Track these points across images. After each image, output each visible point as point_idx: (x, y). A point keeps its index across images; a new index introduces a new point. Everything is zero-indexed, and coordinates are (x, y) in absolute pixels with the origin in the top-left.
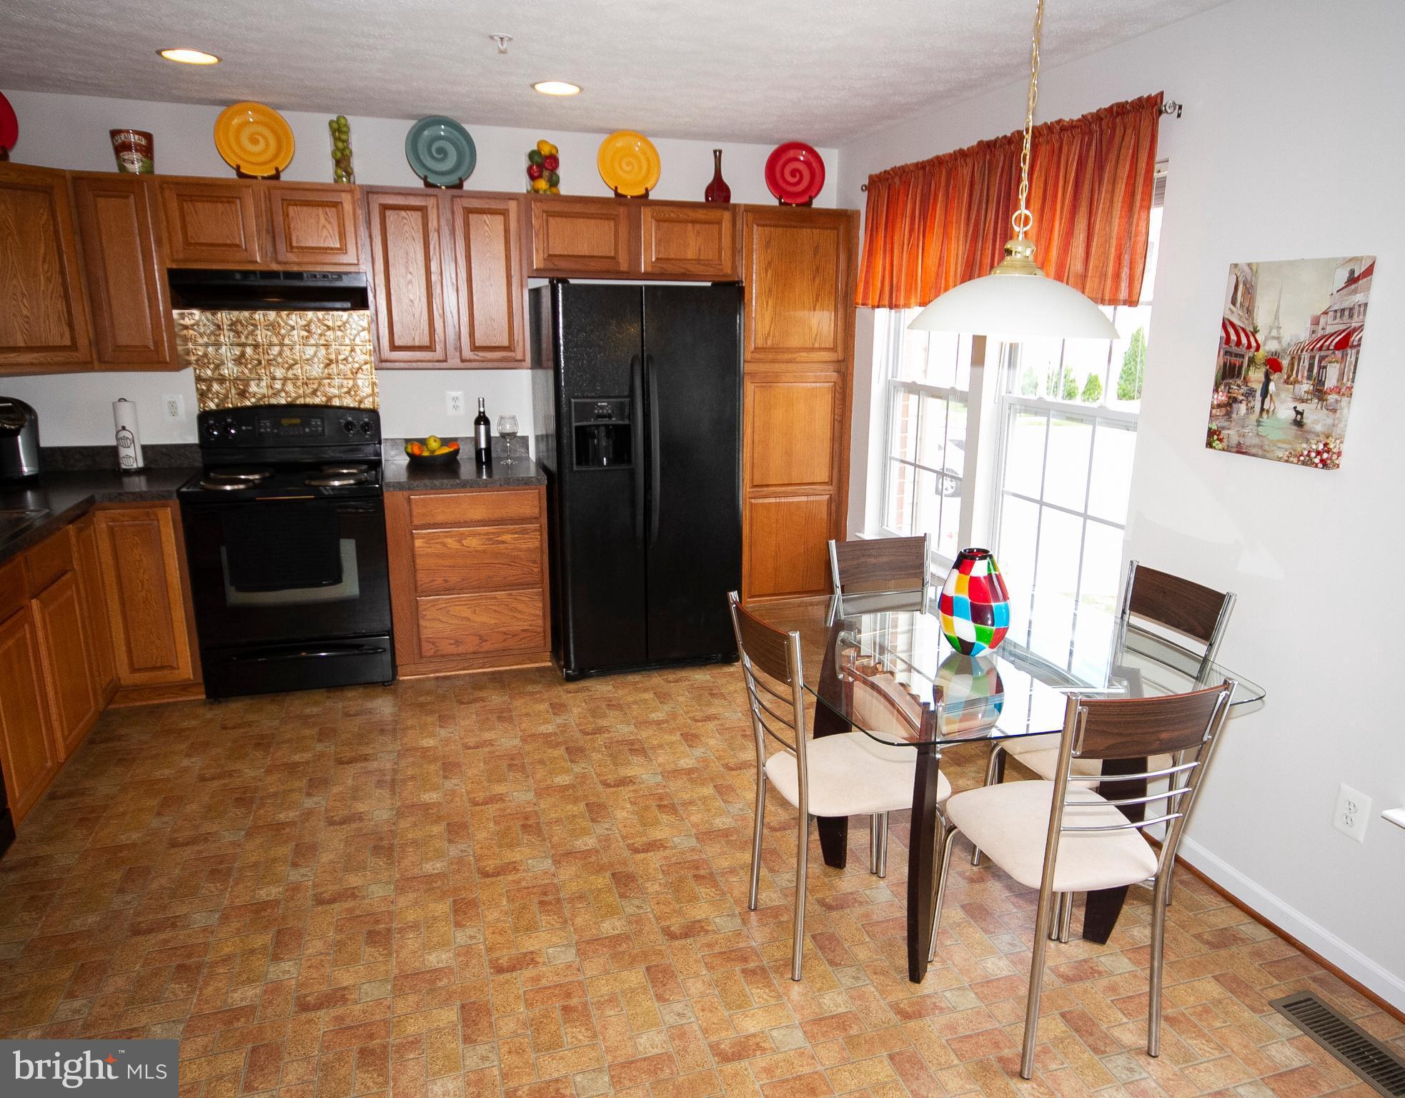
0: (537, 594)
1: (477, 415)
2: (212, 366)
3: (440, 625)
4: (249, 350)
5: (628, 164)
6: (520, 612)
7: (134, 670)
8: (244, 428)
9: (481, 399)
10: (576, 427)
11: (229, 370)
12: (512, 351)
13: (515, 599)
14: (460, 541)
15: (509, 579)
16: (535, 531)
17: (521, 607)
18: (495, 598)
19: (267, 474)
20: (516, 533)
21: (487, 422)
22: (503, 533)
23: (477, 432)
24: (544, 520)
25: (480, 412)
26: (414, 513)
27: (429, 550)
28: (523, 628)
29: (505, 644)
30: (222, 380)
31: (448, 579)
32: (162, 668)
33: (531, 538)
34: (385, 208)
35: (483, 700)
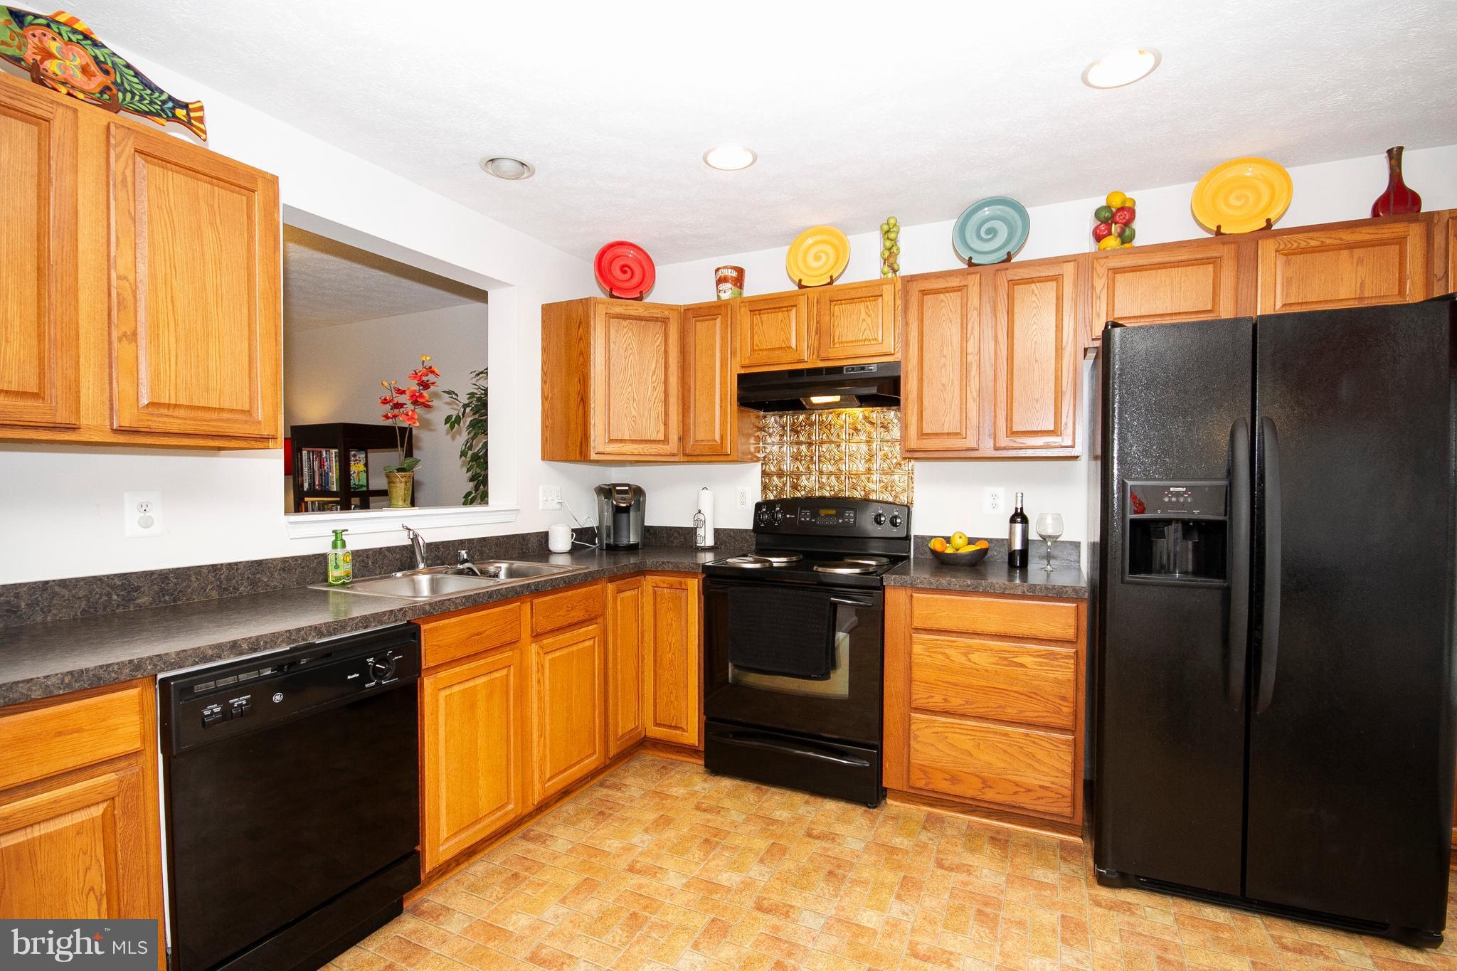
0: (1065, 742)
1: (1013, 512)
2: (775, 462)
3: (935, 753)
4: (803, 447)
5: (1238, 198)
6: (1038, 761)
7: (657, 725)
8: (788, 516)
9: (1020, 495)
10: (1132, 521)
11: (788, 465)
12: (1058, 436)
13: (1034, 742)
14: (966, 655)
15: (1027, 714)
16: (1067, 657)
17: (1041, 755)
18: (1006, 735)
19: (794, 559)
20: (1039, 656)
21: (1025, 520)
22: (1023, 653)
23: (1011, 532)
24: (1083, 645)
25: (1017, 509)
26: (916, 613)
27: (929, 659)
28: (1042, 784)
29: (1015, 798)
30: (780, 474)
31: (949, 699)
32: (676, 728)
33: (1060, 666)
34: (924, 293)
35: (968, 869)
